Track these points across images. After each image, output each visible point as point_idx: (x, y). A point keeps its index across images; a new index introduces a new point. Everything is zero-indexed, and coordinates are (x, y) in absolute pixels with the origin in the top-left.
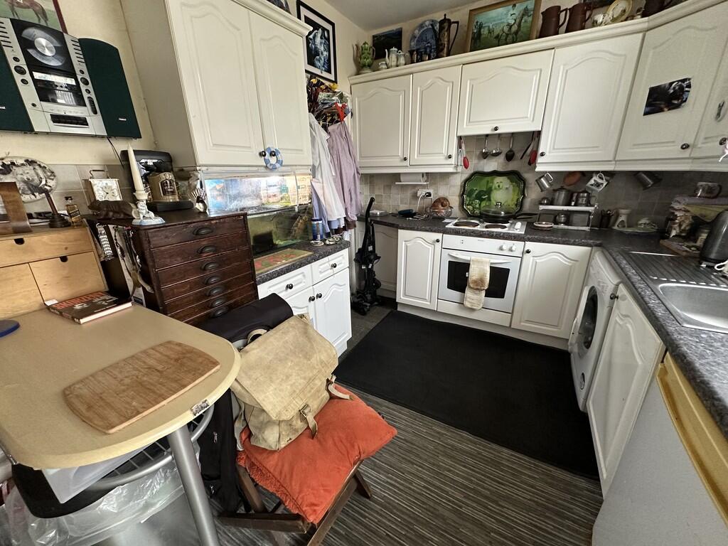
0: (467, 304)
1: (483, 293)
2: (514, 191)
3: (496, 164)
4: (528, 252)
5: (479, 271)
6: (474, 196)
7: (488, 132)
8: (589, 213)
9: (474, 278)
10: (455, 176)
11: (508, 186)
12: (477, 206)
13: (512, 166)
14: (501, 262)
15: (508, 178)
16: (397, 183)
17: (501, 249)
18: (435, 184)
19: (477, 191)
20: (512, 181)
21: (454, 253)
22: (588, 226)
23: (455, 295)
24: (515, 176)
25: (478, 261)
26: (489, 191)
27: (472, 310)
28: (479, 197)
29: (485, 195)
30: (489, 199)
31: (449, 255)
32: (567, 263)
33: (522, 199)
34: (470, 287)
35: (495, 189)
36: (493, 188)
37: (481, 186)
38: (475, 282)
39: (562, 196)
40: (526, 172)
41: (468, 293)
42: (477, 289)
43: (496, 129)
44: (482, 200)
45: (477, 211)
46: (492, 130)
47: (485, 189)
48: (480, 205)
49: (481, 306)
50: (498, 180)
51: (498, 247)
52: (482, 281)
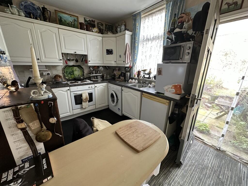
0: (84, 107)
1: (88, 102)
2: (80, 71)
3: (73, 63)
4: (96, 87)
5: (85, 96)
6: (68, 73)
7: (73, 53)
8: (101, 75)
9: (84, 98)
10: (59, 66)
11: (78, 70)
12: (70, 76)
13: (78, 64)
14: (90, 91)
15: (78, 67)
16: (30, 70)
17: (89, 87)
18: (50, 70)
19: (69, 72)
20: (79, 68)
21: (75, 93)
22: (101, 78)
23: (79, 106)
24: (79, 66)
25: (84, 93)
26: (73, 72)
27: (85, 108)
28: (70, 73)
29: (72, 73)
30: (73, 74)
31: (74, 93)
32: (103, 87)
33: (83, 73)
34: (84, 101)
35: (75, 71)
36: (74, 70)
37: (70, 70)
38: (85, 99)
39: (94, 72)
40: (83, 66)
41: (83, 104)
42: (86, 101)
43: (75, 52)
44: (71, 75)
45: (70, 78)
46: (74, 52)
47: (71, 71)
48: (71, 76)
49: (88, 106)
50: (75, 68)
51: (88, 87)
52: (87, 98)
